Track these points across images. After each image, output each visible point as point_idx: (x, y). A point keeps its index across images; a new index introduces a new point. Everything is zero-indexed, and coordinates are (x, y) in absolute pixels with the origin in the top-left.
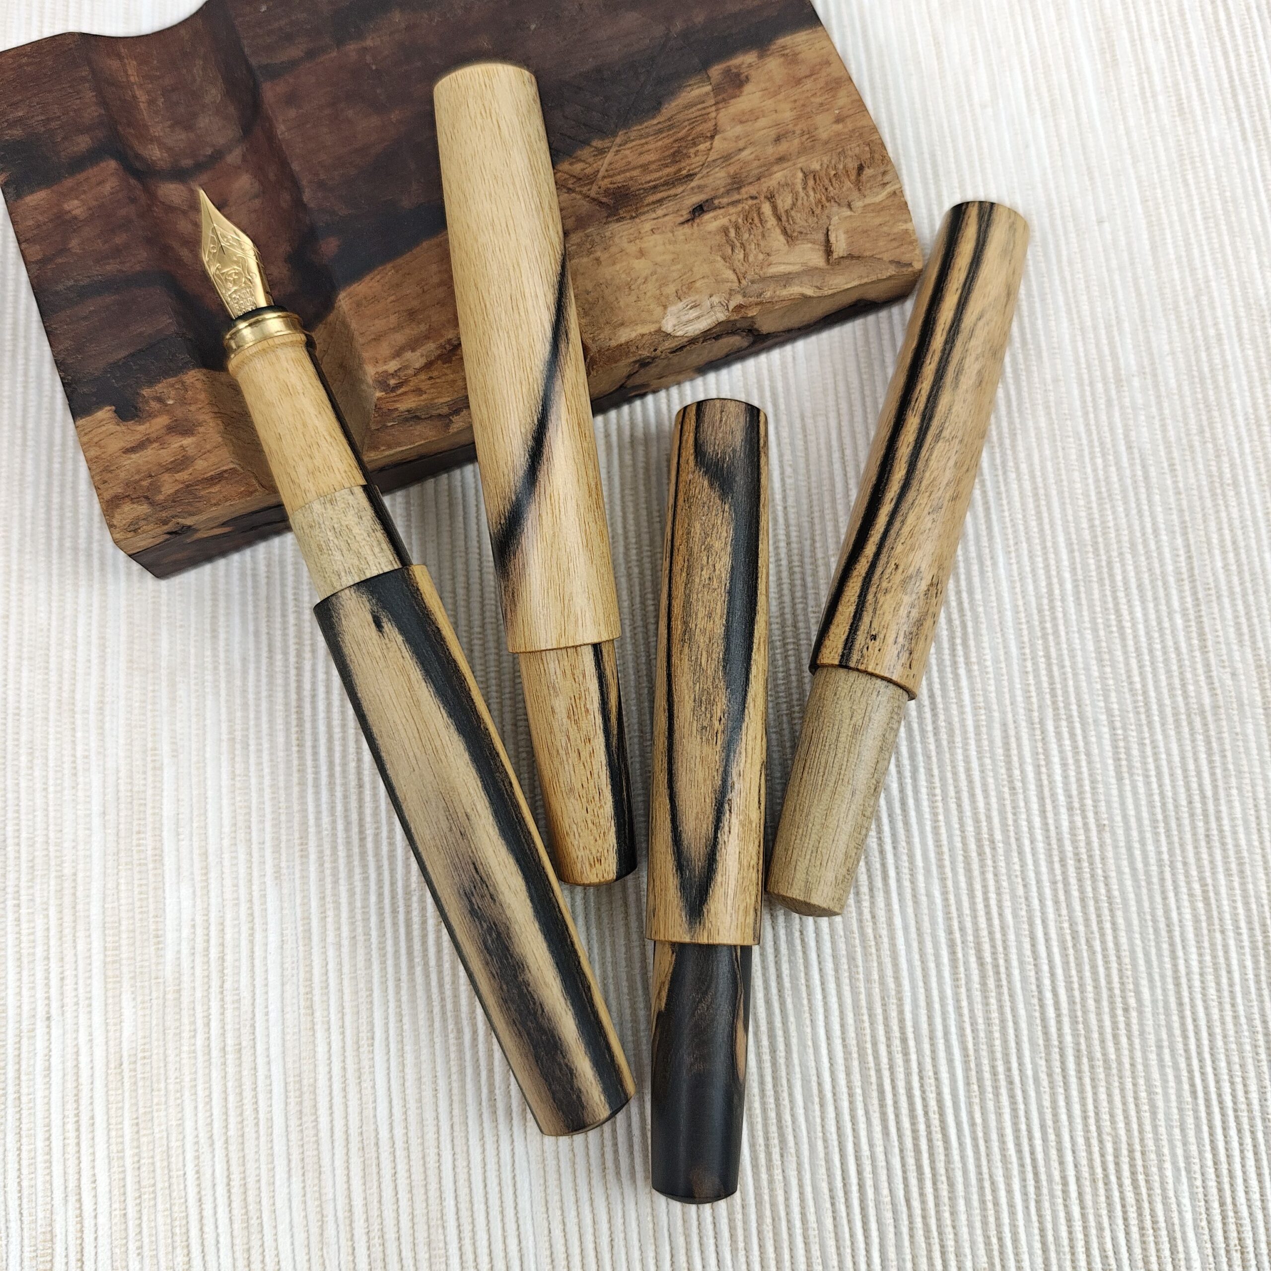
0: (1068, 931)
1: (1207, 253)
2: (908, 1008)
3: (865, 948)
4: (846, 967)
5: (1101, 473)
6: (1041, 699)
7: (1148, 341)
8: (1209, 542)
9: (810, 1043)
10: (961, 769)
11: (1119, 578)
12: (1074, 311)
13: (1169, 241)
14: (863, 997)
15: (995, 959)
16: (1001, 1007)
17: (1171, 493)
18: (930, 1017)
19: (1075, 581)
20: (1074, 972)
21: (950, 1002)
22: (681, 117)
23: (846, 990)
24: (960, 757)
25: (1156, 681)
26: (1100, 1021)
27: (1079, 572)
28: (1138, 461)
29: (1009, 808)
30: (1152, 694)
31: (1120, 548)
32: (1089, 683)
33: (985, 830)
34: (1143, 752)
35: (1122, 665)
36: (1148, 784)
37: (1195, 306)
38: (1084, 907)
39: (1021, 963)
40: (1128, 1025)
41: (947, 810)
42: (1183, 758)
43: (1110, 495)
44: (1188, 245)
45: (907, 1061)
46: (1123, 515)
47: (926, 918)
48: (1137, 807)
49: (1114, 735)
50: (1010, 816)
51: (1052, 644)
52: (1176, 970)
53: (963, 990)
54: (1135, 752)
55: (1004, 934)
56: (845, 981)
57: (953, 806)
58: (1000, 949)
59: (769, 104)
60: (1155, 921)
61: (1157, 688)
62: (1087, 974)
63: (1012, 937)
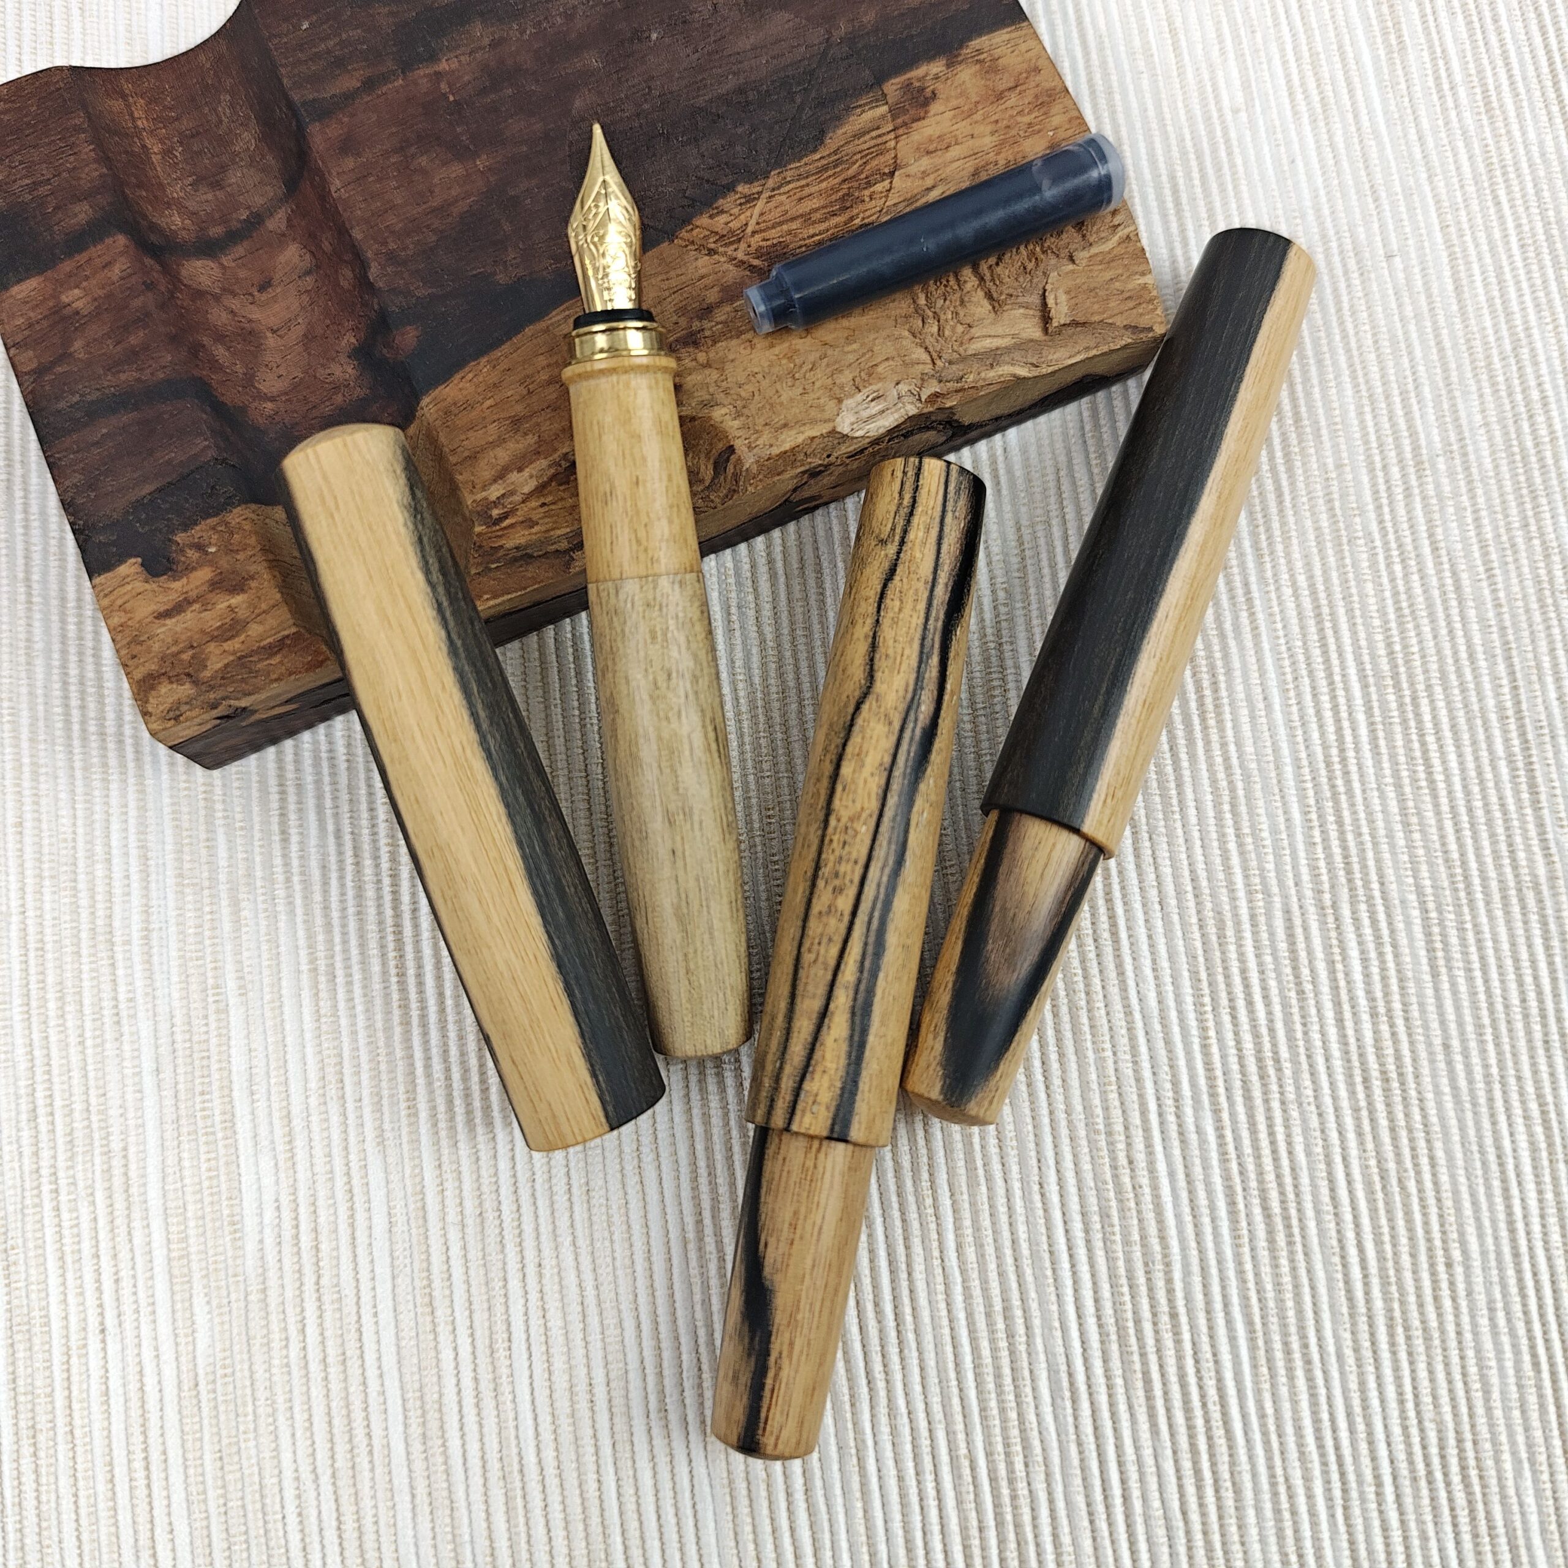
0: (1375, 1170)
1: (1526, 290)
2: (1177, 1275)
3: (1120, 1201)
4: (1098, 1226)
5: (1400, 583)
6: (1333, 878)
7: (1455, 411)
8: (1539, 667)
9: (1057, 1324)
10: (1235, 971)
11: (1427, 717)
12: (1360, 373)
13: (1478, 278)
14: (1121, 1263)
15: (1285, 1209)
16: (1294, 1269)
17: (1489, 606)
18: (1205, 1286)
19: (1371, 724)
20: (1383, 1221)
21: (1230, 1265)
22: (850, 148)
23: (1100, 1254)
24: (1233, 955)
25: (1478, 849)
26: (1417, 1280)
27: (1376, 711)
28: (1446, 566)
29: (1297, 1018)
30: (1473, 865)
31: (1428, 679)
32: (1394, 854)
33: (1267, 1046)
34: (1463, 940)
35: (1434, 830)
36: (1470, 979)
37: (1512, 361)
38: (1395, 1139)
39: (1318, 1212)
40: (1452, 1284)
41: (1218, 1024)
42: (1513, 944)
43: (1413, 612)
44: (1501, 282)
45: (1178, 1342)
46: (1429, 636)
47: (1197, 1161)
48: (1458, 1008)
49: (1426, 919)
50: (1298, 1027)
51: (1344, 805)
52: (1510, 1213)
53: (1246, 1250)
54: (1454, 940)
55: (1295, 1178)
56: (1098, 1244)
57: (1226, 1019)
58: (1291, 1196)
59: (963, 127)
60: (1482, 1152)
61: (1479, 856)
62: (1401, 1223)
63: (1305, 1180)
